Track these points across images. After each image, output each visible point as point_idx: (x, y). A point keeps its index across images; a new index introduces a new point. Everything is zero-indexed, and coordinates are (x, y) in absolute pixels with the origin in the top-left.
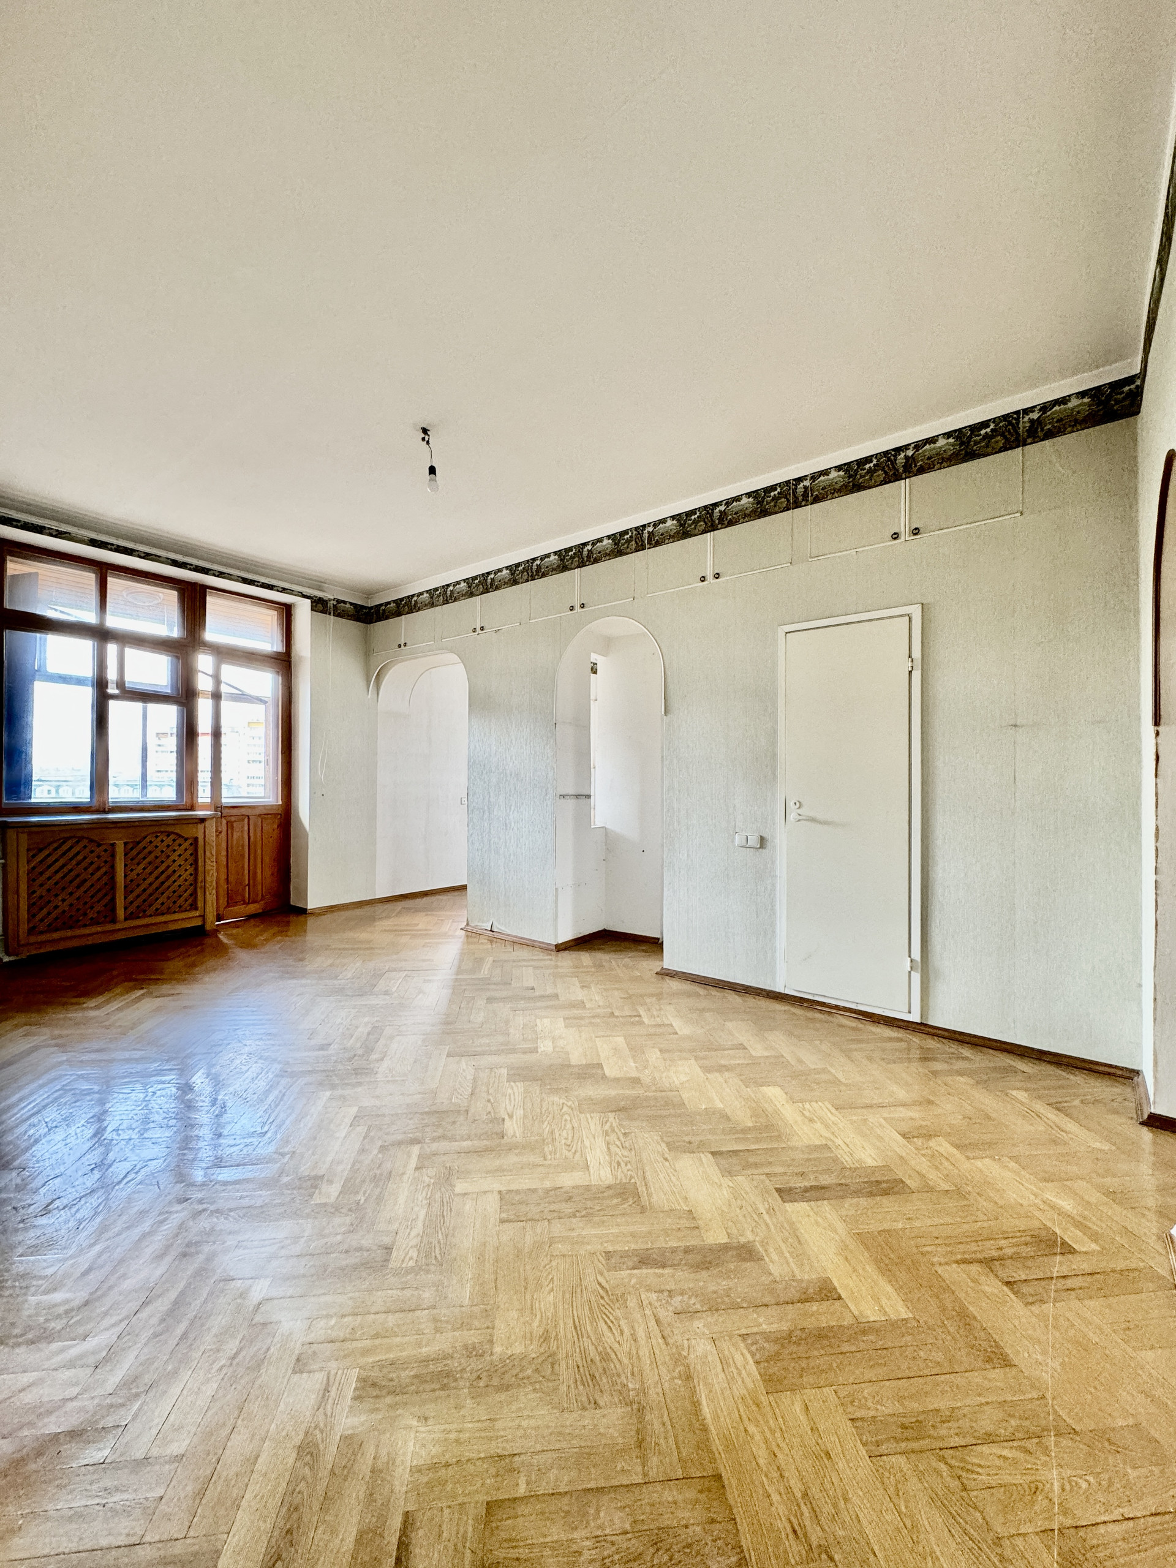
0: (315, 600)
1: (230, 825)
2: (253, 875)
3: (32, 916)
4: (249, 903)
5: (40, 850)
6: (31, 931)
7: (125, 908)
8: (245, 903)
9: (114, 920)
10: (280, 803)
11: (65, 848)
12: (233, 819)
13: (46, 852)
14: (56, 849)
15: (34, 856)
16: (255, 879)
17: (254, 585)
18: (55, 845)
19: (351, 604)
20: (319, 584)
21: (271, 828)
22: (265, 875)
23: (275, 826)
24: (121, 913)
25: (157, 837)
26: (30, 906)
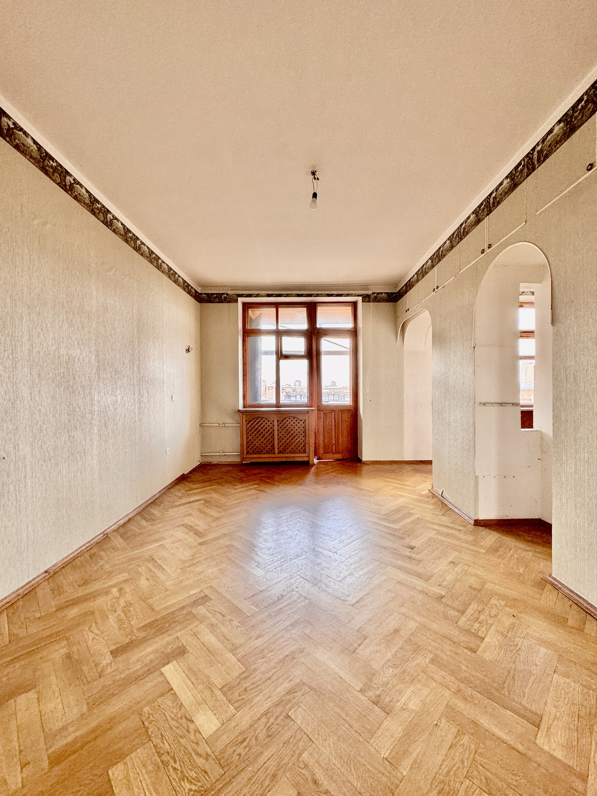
0: (364, 297)
1: (325, 414)
2: (337, 439)
3: (248, 447)
4: (335, 453)
5: (250, 422)
6: (248, 453)
7: (278, 449)
8: (333, 453)
9: (274, 453)
10: (352, 404)
11: (258, 421)
12: (327, 412)
13: (252, 423)
14: (255, 421)
15: (248, 424)
16: (338, 441)
17: (333, 296)
18: (254, 420)
19: (385, 293)
20: (365, 286)
21: (347, 417)
22: (344, 440)
23: (349, 416)
24: (276, 451)
25: (290, 419)
26: (247, 443)
